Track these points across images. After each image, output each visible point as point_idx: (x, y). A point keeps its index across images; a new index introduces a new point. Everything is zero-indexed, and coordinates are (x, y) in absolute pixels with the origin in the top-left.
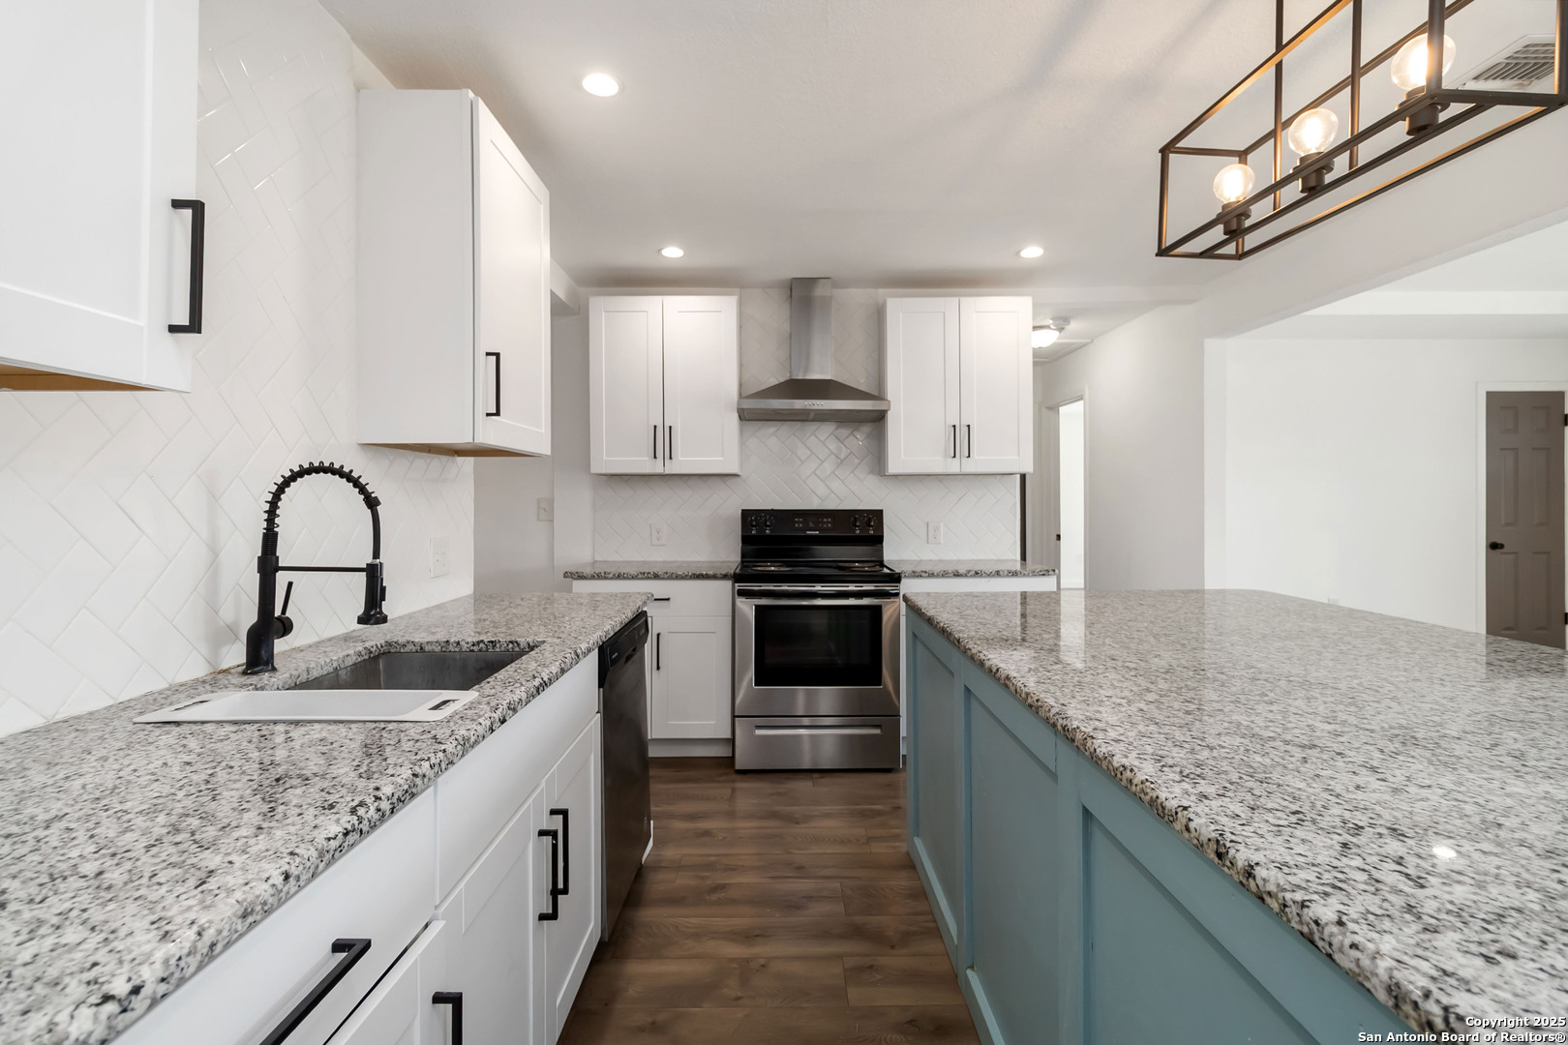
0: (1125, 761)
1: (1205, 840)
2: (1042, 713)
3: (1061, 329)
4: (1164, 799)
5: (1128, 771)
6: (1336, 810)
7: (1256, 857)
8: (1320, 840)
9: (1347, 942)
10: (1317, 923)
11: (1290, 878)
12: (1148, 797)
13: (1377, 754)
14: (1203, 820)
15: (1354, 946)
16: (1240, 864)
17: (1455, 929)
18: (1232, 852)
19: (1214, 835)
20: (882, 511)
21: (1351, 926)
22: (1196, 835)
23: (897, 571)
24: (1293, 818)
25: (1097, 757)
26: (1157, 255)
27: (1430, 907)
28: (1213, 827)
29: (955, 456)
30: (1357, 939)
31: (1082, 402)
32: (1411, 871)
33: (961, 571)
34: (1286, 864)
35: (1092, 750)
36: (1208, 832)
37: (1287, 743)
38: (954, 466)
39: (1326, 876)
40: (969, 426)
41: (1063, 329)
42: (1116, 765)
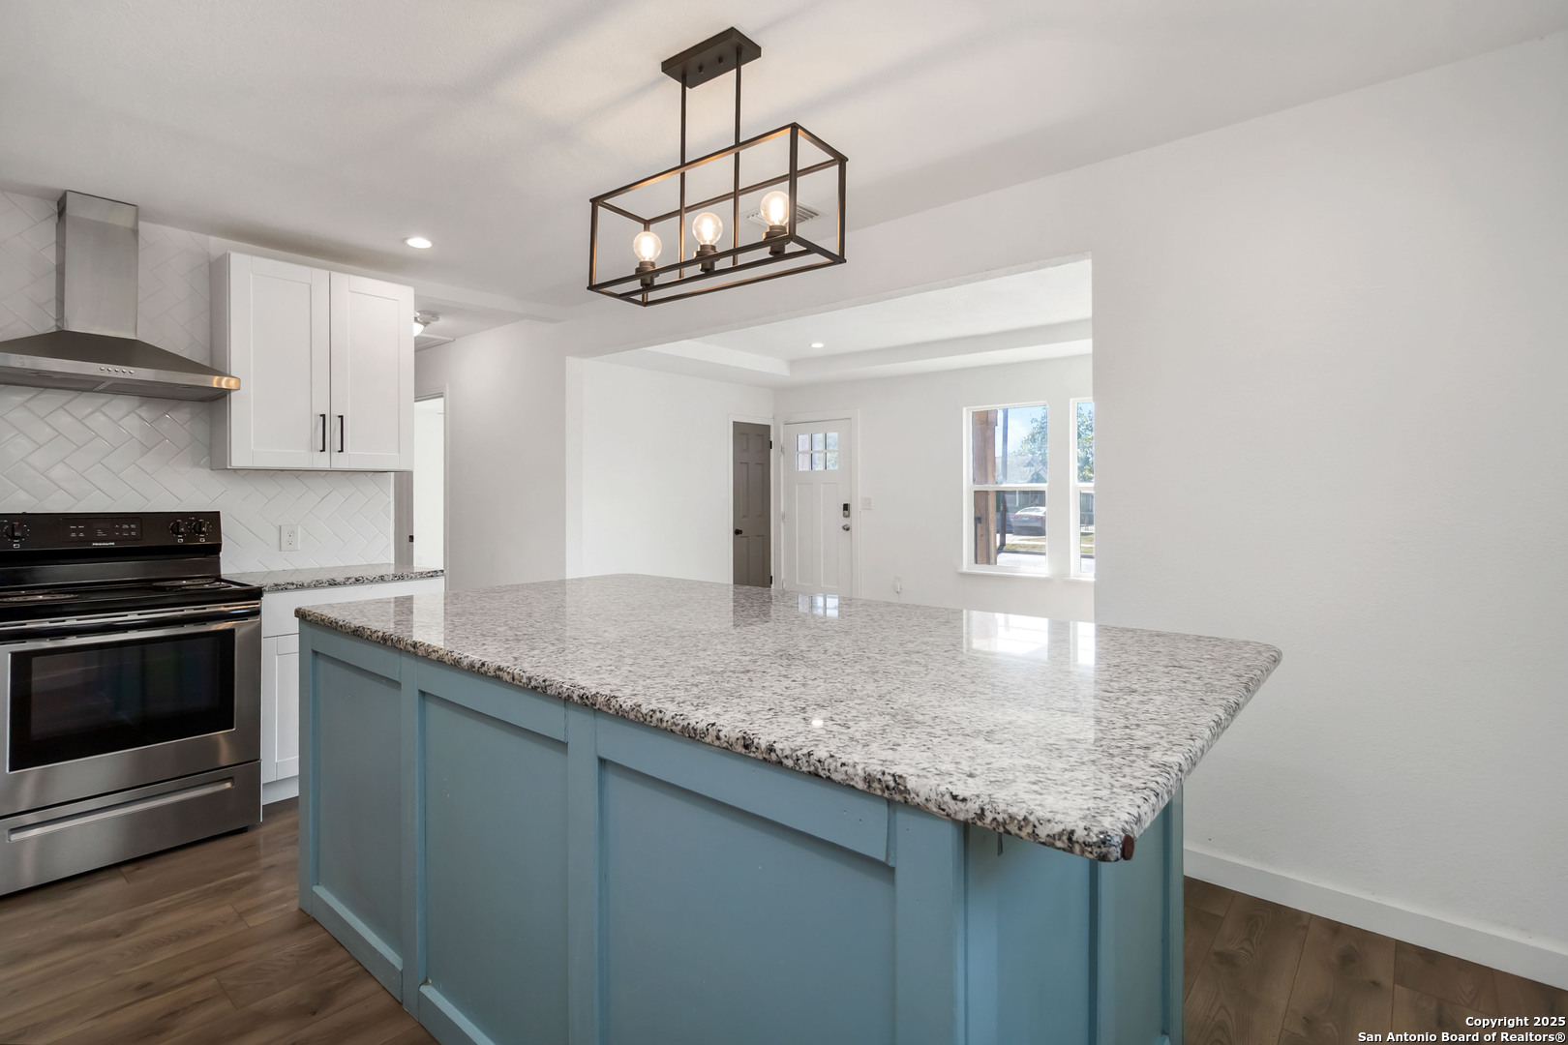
0: (651, 707)
1: (735, 740)
2: (551, 691)
3: (426, 324)
4: (694, 724)
5: (658, 713)
6: (787, 703)
7: (772, 738)
8: (792, 720)
9: (839, 764)
10: (819, 761)
11: (795, 743)
12: (679, 727)
13: (781, 668)
14: (729, 728)
15: (843, 764)
16: (763, 746)
17: (874, 742)
18: (756, 741)
19: (740, 735)
20: (219, 512)
21: (836, 755)
22: (726, 739)
23: (256, 585)
24: (772, 713)
25: (624, 711)
26: (588, 288)
27: (858, 736)
28: (738, 730)
29: (324, 450)
30: (843, 760)
31: (442, 399)
32: (839, 722)
33: (338, 580)
34: (787, 737)
35: (617, 707)
36: (735, 734)
37: (734, 672)
38: (322, 461)
39: (809, 736)
40: (341, 417)
41: (428, 323)
42: (644, 711)
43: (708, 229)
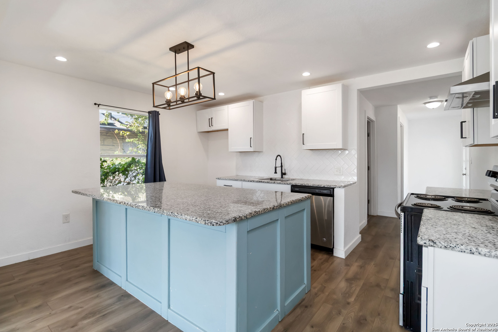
43: (183, 91)
